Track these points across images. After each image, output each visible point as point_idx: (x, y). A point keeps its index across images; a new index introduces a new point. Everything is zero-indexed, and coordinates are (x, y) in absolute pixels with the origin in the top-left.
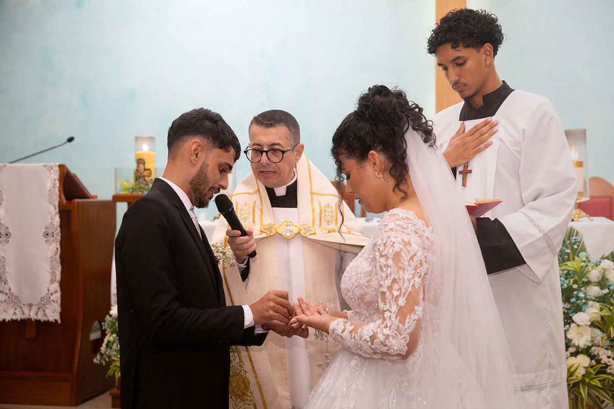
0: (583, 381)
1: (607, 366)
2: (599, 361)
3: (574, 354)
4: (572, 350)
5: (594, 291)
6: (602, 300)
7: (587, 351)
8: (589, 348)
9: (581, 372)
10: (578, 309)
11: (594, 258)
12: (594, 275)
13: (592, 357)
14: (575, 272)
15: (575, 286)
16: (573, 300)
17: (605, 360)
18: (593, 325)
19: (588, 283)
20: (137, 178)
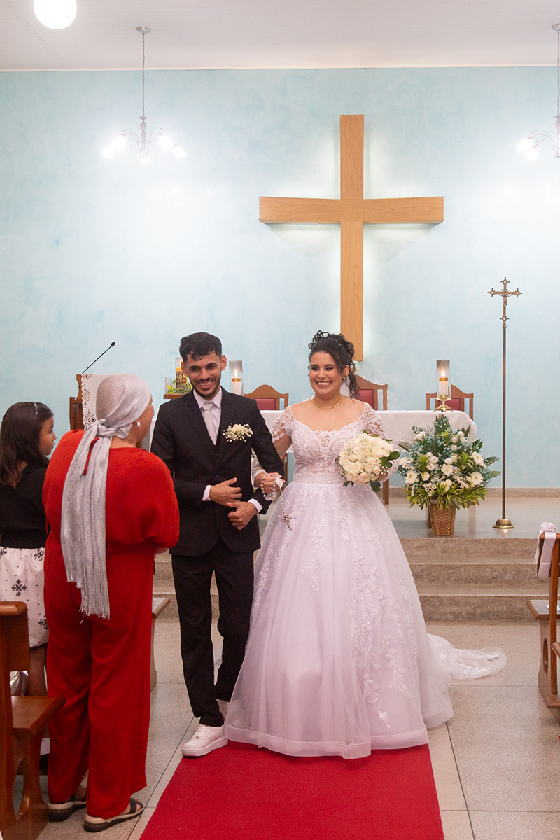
0: (448, 493)
1: (460, 484)
2: (456, 482)
3: (445, 480)
4: (444, 477)
5: (454, 448)
6: (459, 452)
7: (451, 478)
8: (452, 476)
9: (447, 489)
10: (448, 457)
11: (455, 430)
12: (454, 439)
13: (453, 481)
14: (445, 438)
15: (445, 445)
16: (444, 452)
17: (459, 482)
18: (454, 464)
19: (452, 443)
20: (177, 384)
